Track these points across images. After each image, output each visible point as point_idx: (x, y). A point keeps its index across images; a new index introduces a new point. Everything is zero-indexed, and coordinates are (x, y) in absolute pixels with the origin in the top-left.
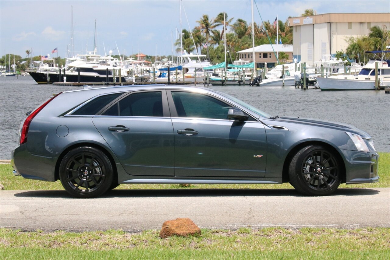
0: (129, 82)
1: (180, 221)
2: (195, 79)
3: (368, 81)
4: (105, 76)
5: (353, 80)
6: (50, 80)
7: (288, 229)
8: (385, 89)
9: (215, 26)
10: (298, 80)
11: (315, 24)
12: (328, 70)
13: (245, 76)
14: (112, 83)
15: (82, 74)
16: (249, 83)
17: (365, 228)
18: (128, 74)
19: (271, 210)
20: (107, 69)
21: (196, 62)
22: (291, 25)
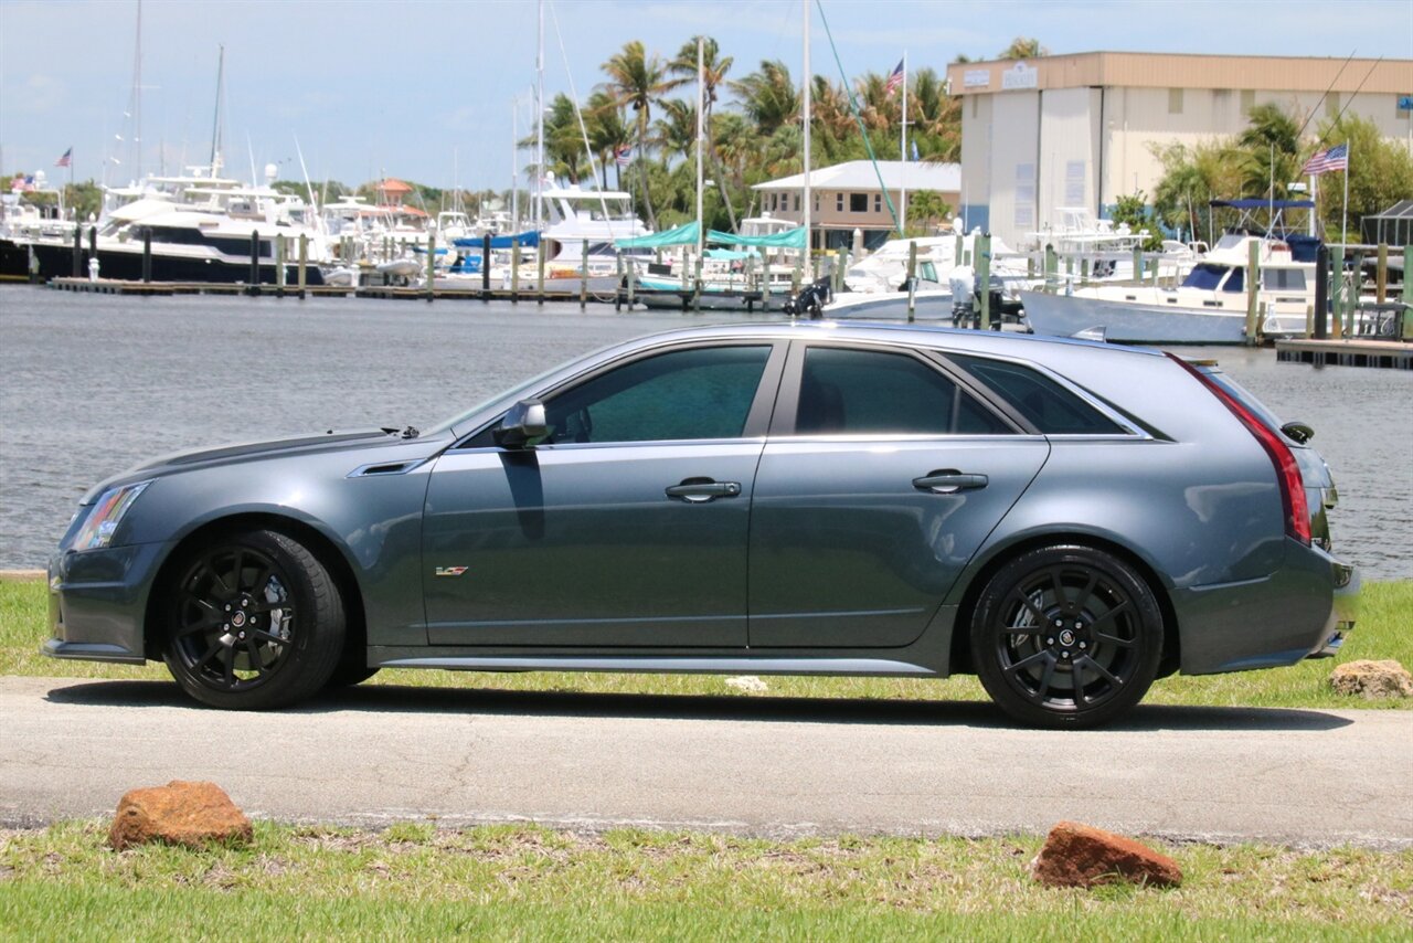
0: (335, 286)
1: (182, 791)
2: (584, 283)
3: (1212, 312)
4: (247, 260)
5: (1158, 306)
6: (41, 269)
7: (562, 831)
8: (1277, 346)
9: (671, 86)
10: (963, 301)
11: (1048, 89)
12: (1074, 265)
13: (772, 277)
14: (273, 287)
15: (158, 248)
16: (783, 305)
17: (834, 837)
18: (338, 255)
19: (534, 766)
20: (256, 234)
21: (593, 219)
22: (956, 92)
